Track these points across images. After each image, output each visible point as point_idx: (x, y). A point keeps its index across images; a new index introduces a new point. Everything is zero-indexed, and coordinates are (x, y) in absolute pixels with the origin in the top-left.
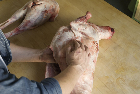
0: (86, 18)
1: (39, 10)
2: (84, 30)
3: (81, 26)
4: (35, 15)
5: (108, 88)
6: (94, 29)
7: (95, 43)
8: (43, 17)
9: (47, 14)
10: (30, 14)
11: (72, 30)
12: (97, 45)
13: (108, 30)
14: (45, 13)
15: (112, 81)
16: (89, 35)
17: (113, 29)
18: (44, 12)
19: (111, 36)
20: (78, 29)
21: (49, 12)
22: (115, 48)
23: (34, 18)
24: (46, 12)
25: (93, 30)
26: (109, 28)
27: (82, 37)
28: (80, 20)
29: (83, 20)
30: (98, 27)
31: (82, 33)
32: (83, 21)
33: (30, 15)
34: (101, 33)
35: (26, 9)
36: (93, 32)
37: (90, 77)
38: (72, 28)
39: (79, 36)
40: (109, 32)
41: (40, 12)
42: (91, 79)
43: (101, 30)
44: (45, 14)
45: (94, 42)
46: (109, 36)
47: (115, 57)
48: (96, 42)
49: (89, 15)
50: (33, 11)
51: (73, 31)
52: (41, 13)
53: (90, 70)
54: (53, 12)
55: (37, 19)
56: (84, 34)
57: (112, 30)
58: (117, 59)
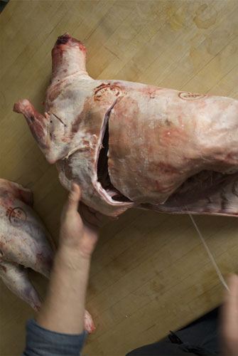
0: (32, 118)
1: (8, 231)
2: (65, 126)
3: (55, 133)
4: (22, 241)
5: (224, 48)
6: (60, 96)
7: (99, 93)
8: (25, 221)
9: (15, 211)
10: (20, 254)
11: (67, 157)
12: (103, 90)
13: (61, 53)
14: (13, 216)
15: (204, 39)
16: (79, 112)
17: (60, 38)
18: (12, 219)
19: (77, 44)
20: (65, 143)
21: (10, 205)
22: (109, 32)
23: (29, 243)
24: (10, 214)
25: (64, 97)
26: (56, 51)
27: (85, 130)
28: (41, 137)
29: (40, 129)
30: (55, 83)
31: (74, 130)
32: (41, 127)
33: (23, 256)
34: (70, 71)
35: (6, 265)
36: (69, 98)
37: (200, 108)
38: (62, 156)
39: (81, 139)
40: (68, 50)
41: (12, 228)
42: (205, 105)
43: (61, 73)
44: (16, 215)
45: (97, 99)
46: (79, 50)
47: (136, 30)
48: (96, 92)
49: (23, 108)
50: (11, 247)
51: (70, 154)
52: (14, 226)
53: (180, 108)
54: (10, 195)
55: (32, 236)
56: (76, 126)
57: (62, 40)
58: (140, 26)
